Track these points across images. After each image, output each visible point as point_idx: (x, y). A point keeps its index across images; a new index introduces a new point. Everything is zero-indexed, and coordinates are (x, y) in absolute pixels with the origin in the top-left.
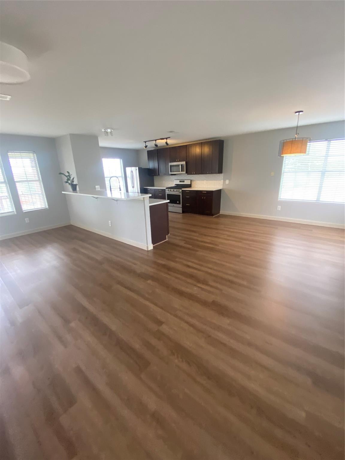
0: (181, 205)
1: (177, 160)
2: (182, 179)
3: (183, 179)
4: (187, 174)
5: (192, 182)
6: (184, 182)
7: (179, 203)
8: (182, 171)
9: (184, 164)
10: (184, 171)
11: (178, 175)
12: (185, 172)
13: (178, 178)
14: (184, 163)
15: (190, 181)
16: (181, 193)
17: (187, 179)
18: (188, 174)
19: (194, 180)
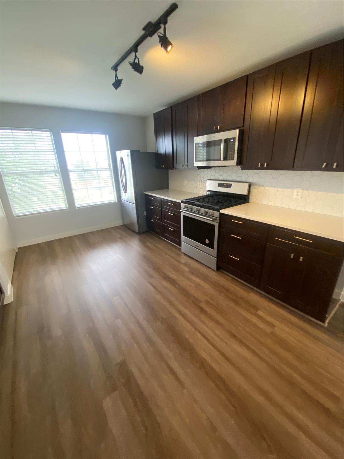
0: (214, 251)
1: (216, 128)
2: (225, 177)
3: (229, 179)
4: (239, 167)
5: (252, 187)
6: (229, 186)
7: (211, 245)
8: (225, 159)
9: (234, 139)
10: (233, 159)
11: (217, 169)
12: (234, 162)
13: (217, 177)
14: (234, 134)
15: (247, 185)
16: (218, 221)
17: (238, 179)
18: (242, 169)
19: (259, 185)
